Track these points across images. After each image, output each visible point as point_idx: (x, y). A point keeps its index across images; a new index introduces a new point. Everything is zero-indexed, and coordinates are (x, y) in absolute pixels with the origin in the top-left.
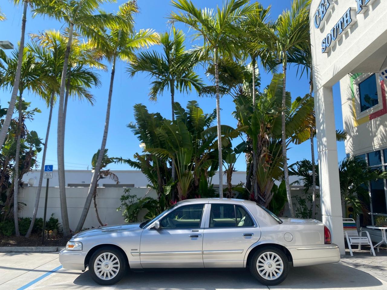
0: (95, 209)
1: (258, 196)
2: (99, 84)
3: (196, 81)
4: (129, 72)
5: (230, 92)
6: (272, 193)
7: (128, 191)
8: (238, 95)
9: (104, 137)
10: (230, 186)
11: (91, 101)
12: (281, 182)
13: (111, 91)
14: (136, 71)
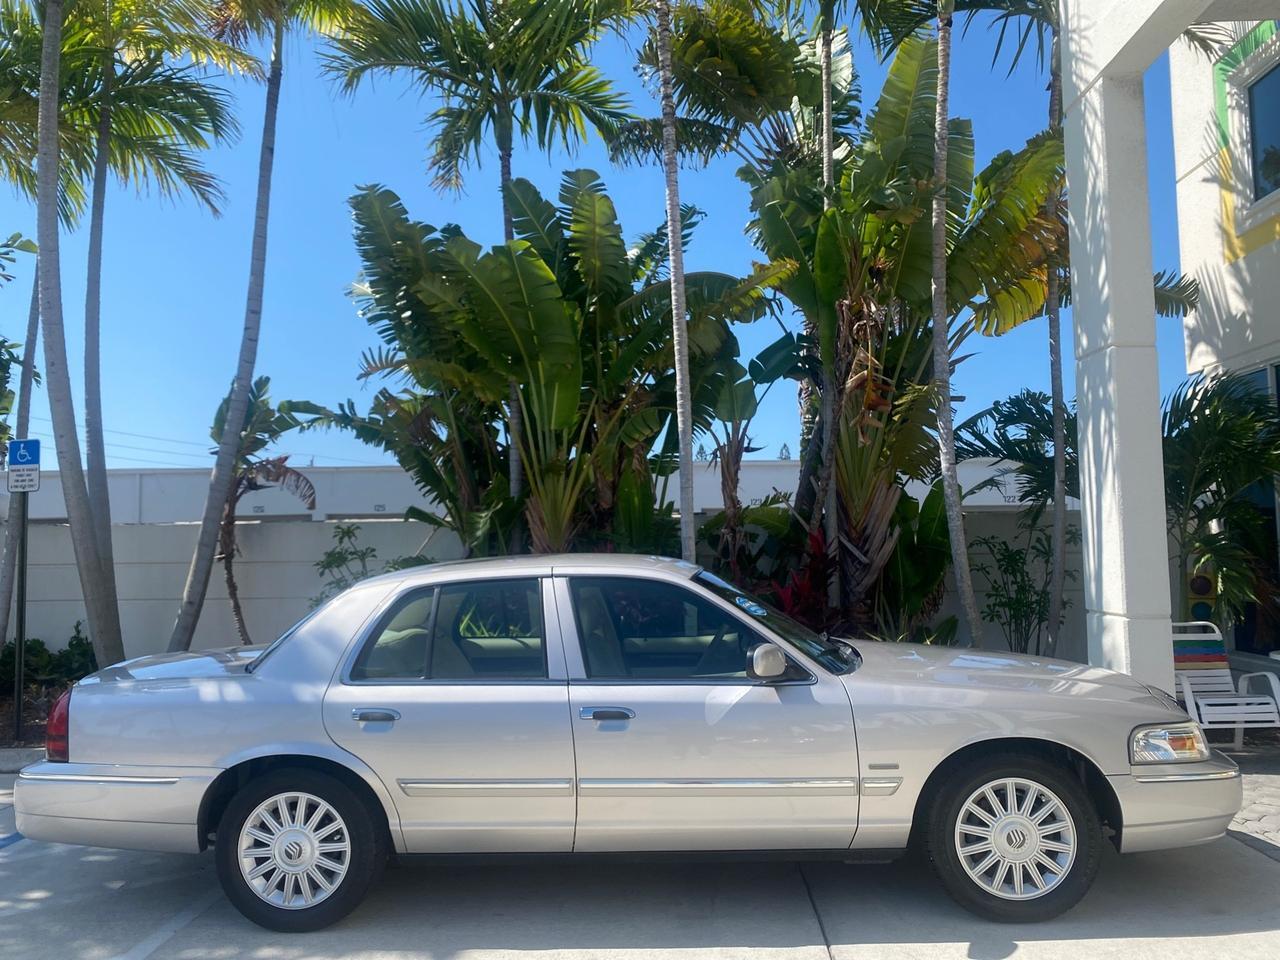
0: (232, 602)
1: (840, 542)
2: (229, 131)
3: (601, 103)
4: (334, 74)
5: (739, 144)
6: (892, 530)
7: (348, 533)
8: (772, 158)
9: (246, 329)
10: (732, 509)
11: (208, 201)
12: (930, 487)
13: (268, 150)
14: (363, 69)
